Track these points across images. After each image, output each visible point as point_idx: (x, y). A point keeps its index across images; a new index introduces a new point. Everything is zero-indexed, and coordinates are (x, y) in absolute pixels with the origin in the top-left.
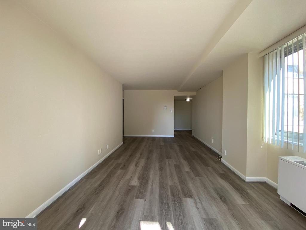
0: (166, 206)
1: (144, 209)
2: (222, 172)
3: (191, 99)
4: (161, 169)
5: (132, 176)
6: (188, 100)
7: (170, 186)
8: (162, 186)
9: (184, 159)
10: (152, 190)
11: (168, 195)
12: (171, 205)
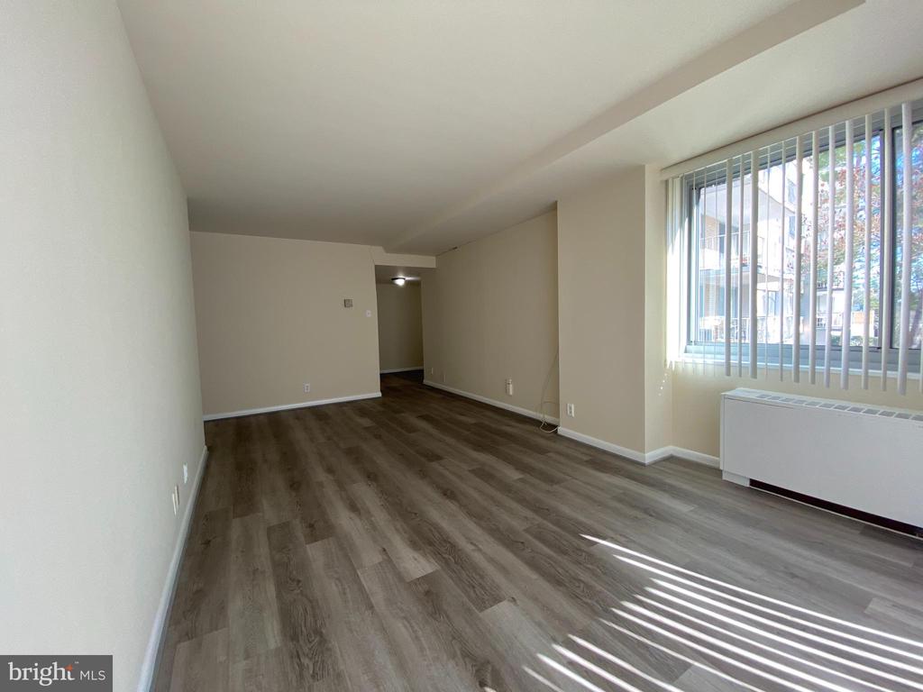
0: (579, 587)
1: (539, 625)
2: (585, 458)
3: (407, 279)
4: (449, 494)
5: (384, 550)
6: (400, 282)
7: (526, 531)
8: (509, 540)
9: (475, 450)
10: (492, 560)
11: (550, 557)
12: (584, 577)
